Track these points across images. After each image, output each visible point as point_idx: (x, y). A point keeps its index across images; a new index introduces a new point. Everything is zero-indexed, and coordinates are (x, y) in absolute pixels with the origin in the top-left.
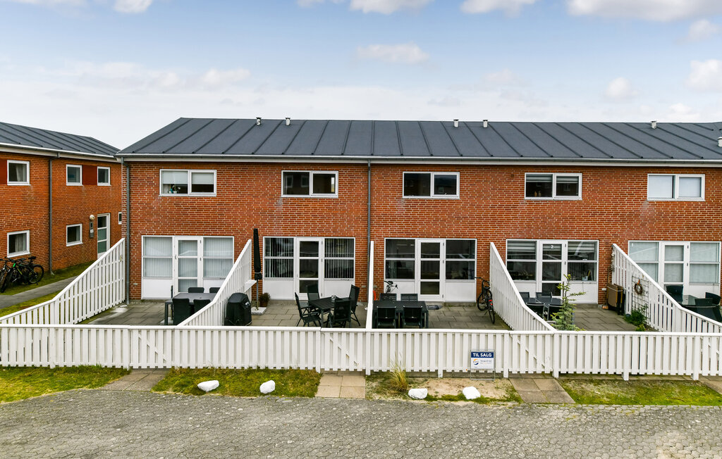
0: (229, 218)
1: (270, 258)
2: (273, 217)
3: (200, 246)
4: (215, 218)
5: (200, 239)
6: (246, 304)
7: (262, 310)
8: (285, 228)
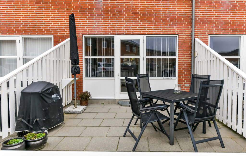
0: (48, 16)
1: (91, 57)
2: (92, 14)
3: (19, 46)
4: (33, 16)
5: (19, 38)
6: (53, 96)
7: (80, 108)
8: (105, 26)
